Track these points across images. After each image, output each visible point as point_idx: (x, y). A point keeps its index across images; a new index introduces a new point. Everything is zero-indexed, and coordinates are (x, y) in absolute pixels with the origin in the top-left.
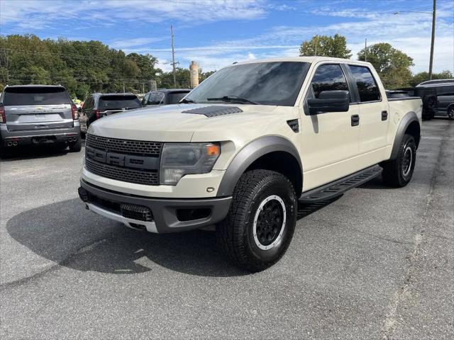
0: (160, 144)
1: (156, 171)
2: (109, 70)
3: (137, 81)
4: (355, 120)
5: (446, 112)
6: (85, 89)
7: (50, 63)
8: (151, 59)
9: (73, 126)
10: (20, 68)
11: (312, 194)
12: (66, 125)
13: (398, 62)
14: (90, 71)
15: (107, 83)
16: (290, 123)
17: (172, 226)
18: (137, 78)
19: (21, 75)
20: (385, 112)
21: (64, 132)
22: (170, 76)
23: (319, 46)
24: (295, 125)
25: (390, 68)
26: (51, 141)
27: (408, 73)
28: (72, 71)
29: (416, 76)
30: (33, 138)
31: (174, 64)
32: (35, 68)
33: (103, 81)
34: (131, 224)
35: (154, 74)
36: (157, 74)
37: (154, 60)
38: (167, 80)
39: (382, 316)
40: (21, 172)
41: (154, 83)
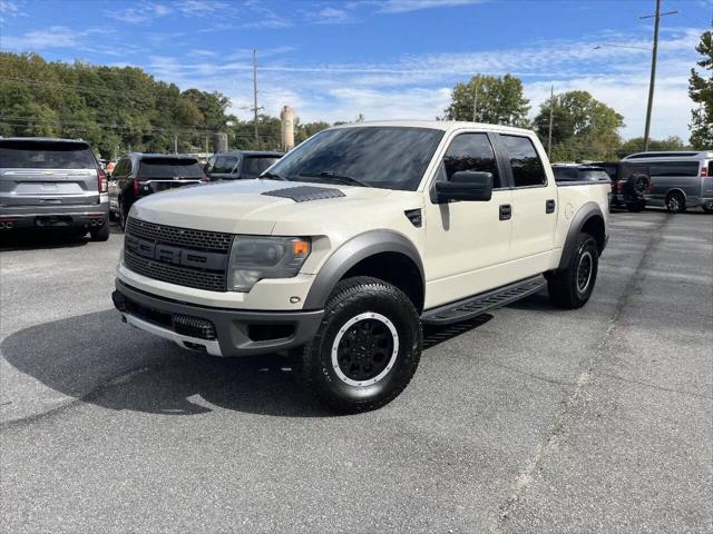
0: (229, 236)
1: (222, 272)
2: (154, 113)
3: (197, 134)
4: (505, 212)
5: (663, 201)
6: (114, 142)
7: (60, 99)
8: (220, 99)
9: (99, 202)
10: (11, 106)
11: (439, 313)
12: (88, 201)
13: (601, 121)
14: (124, 114)
15: (149, 134)
16: (410, 215)
17: (241, 346)
18: (198, 128)
19: (13, 117)
20: (552, 202)
21: (85, 210)
22: (250, 128)
23: (481, 91)
24: (415, 217)
25: (588, 130)
26: (63, 224)
27: (616, 138)
28: (94, 112)
29: (627, 144)
30: (37, 217)
31: (256, 110)
32: (34, 106)
33: (144, 131)
34: (185, 343)
35: (225, 122)
36: (229, 123)
37: (225, 101)
38: (245, 134)
39: (515, 471)
40: (19, 269)
41: (224, 138)
